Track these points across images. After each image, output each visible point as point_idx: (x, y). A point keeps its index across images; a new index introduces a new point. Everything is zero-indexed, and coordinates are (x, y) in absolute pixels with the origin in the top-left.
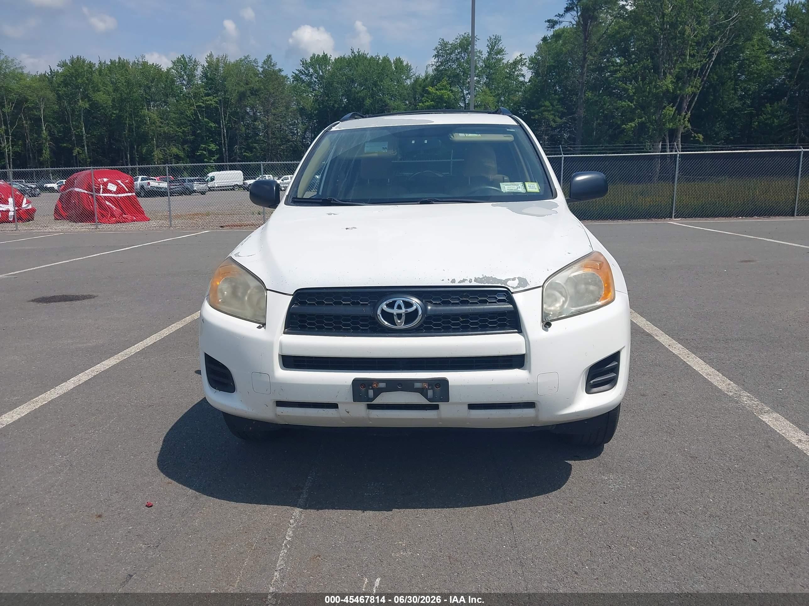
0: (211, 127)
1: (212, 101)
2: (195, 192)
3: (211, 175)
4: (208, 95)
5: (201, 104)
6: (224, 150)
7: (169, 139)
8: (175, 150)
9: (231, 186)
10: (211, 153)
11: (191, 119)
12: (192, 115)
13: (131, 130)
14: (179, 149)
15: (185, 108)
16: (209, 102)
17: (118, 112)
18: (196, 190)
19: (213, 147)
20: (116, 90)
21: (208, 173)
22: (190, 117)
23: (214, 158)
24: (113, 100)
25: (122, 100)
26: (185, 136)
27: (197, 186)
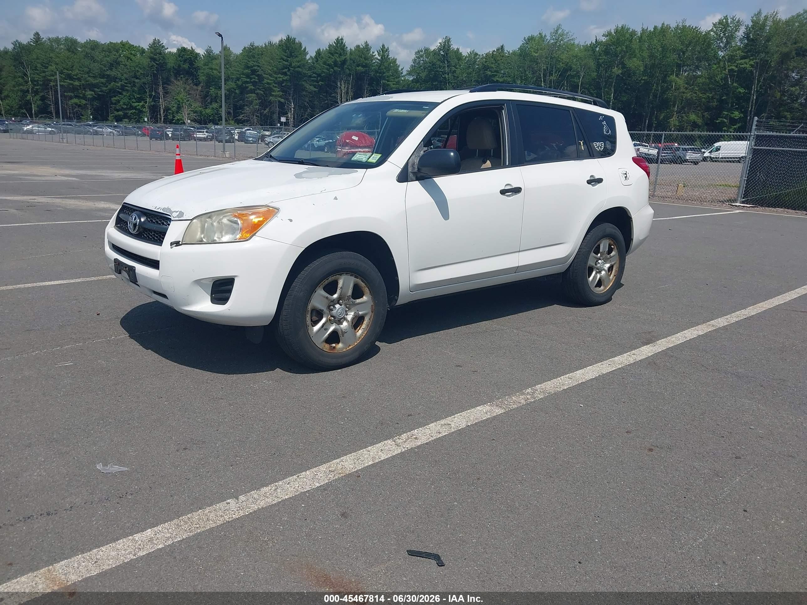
0: (740, 92)
1: (747, 64)
2: (686, 162)
3: (716, 145)
4: (743, 58)
5: (734, 67)
6: (749, 118)
7: (689, 105)
8: (693, 117)
9: (736, 158)
10: (733, 121)
11: (720, 84)
12: (721, 79)
13: (655, 96)
14: (698, 117)
15: (717, 72)
16: (743, 66)
17: (646, 78)
18: (687, 160)
19: (737, 114)
20: (652, 56)
21: (715, 143)
22: (718, 82)
23: (735, 126)
24: (646, 66)
25: (653, 66)
26: (709, 102)
27: (690, 156)
